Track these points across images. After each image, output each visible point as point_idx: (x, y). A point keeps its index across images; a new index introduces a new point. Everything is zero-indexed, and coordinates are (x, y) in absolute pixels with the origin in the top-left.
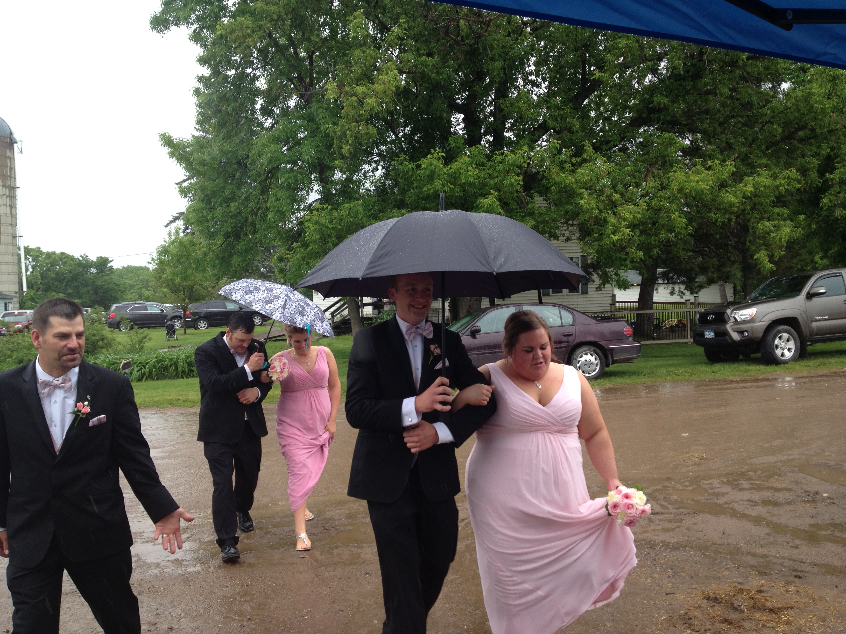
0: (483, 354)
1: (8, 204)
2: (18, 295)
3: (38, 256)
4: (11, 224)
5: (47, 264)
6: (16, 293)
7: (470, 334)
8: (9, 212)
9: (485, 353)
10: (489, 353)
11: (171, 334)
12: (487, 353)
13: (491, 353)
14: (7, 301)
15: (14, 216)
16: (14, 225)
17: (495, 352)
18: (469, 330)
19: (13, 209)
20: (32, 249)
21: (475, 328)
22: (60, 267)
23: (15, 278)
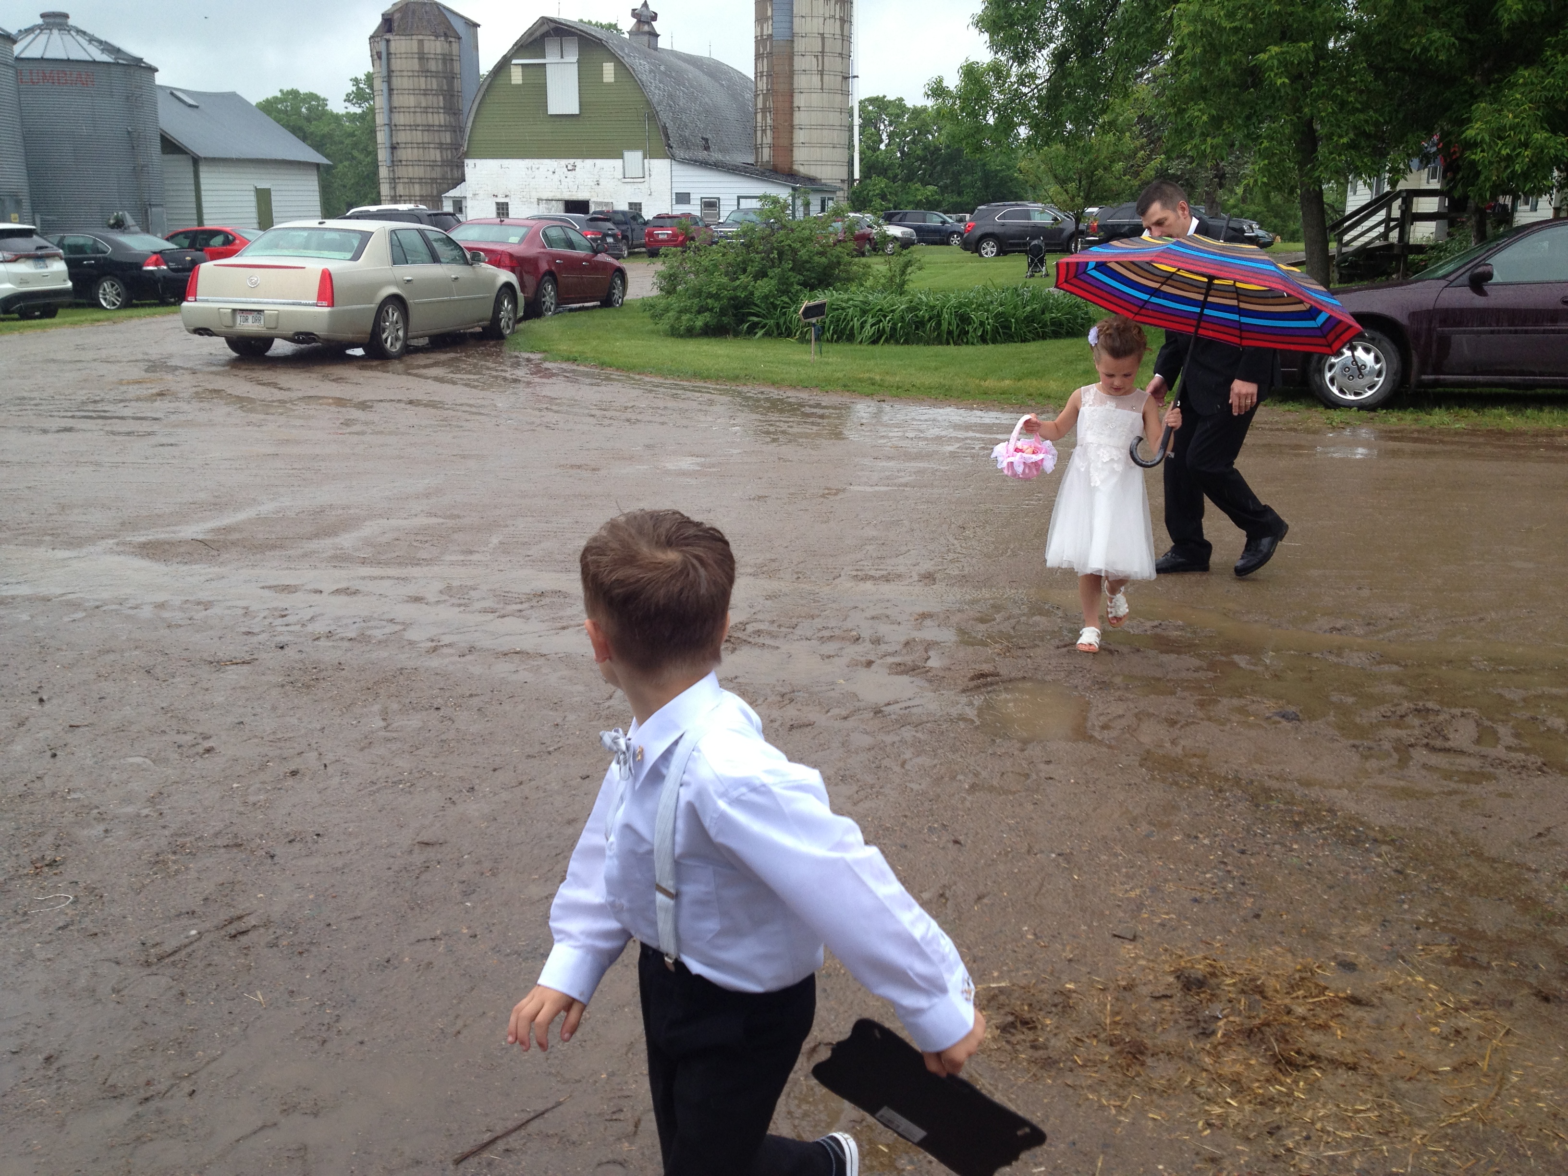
0: (1492, 332)
1: (837, 16)
2: (845, 187)
3: (898, 116)
4: (841, 54)
5: (911, 130)
6: (843, 181)
7: (1467, 283)
8: (838, 31)
9: (1499, 332)
10: (1510, 332)
11: (1036, 265)
12: (1504, 332)
13: (1516, 332)
14: (827, 196)
15: (846, 38)
16: (845, 55)
17: (1526, 332)
18: (1468, 274)
19: (846, 26)
20: (890, 102)
21: (1480, 269)
22: (933, 136)
23: (841, 155)
